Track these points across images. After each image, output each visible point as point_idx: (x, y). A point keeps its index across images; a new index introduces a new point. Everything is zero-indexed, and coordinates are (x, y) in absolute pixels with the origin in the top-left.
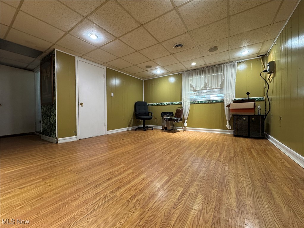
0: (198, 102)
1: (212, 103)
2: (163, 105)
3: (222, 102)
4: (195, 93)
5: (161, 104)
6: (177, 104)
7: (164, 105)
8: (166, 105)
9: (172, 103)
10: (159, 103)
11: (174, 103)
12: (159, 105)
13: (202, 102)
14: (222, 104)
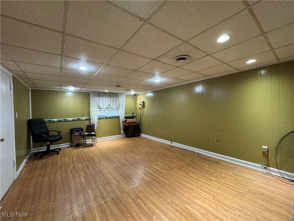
0: (103, 117)
1: (113, 118)
2: (67, 121)
3: (118, 117)
4: (100, 111)
5: (64, 120)
6: (84, 119)
7: (69, 121)
8: (71, 121)
9: (79, 119)
10: (62, 119)
11: (81, 119)
12: (62, 121)
13: (106, 118)
14: (118, 118)
